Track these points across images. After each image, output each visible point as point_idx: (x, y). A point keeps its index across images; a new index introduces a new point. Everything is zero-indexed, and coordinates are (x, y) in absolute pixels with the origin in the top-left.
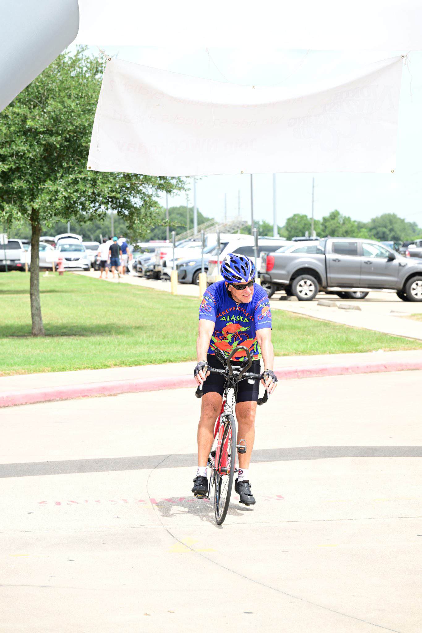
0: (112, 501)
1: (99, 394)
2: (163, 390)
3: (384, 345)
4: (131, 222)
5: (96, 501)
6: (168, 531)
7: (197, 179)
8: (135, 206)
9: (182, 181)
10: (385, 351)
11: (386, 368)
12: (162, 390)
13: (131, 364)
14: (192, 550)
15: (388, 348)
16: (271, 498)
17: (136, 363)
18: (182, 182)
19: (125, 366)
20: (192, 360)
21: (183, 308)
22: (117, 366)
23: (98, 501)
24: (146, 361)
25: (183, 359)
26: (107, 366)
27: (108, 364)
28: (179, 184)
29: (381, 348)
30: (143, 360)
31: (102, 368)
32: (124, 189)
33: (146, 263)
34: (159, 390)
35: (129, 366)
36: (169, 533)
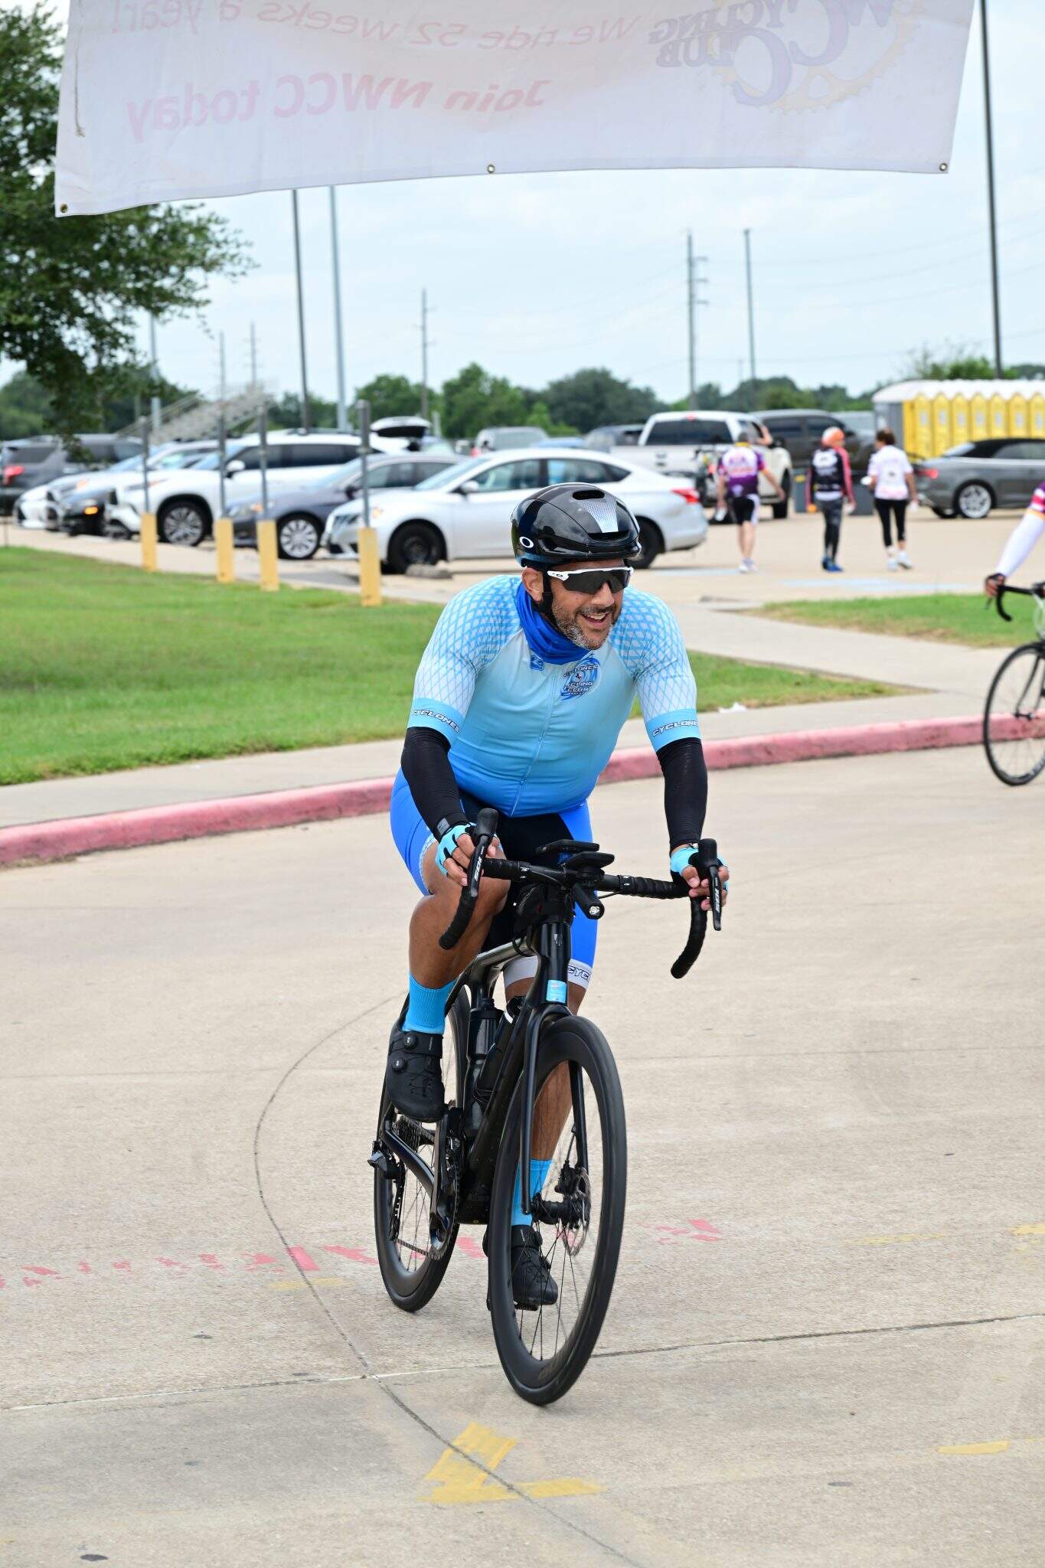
0: (169, 1263)
1: (25, 857)
2: (198, 841)
3: (739, 690)
4: (61, 390)
5: (115, 1265)
6: (396, 1399)
7: (234, 275)
8: (72, 348)
9: (189, 281)
10: (749, 707)
11: (769, 753)
12: (193, 837)
13: (97, 767)
14: (510, 1488)
15: (756, 698)
16: (676, 1233)
17: (110, 765)
18: (189, 285)
19: (82, 774)
20: (257, 751)
21: (189, 605)
22: (60, 775)
23: (124, 1265)
24: (138, 757)
25: (231, 747)
26: (33, 778)
27: (39, 769)
28: (179, 290)
29: (739, 701)
30: (130, 756)
31: (19, 781)
32: (42, 304)
33: (65, 497)
34: (185, 838)
35: (93, 773)
36: (402, 1405)
